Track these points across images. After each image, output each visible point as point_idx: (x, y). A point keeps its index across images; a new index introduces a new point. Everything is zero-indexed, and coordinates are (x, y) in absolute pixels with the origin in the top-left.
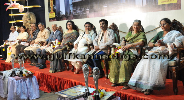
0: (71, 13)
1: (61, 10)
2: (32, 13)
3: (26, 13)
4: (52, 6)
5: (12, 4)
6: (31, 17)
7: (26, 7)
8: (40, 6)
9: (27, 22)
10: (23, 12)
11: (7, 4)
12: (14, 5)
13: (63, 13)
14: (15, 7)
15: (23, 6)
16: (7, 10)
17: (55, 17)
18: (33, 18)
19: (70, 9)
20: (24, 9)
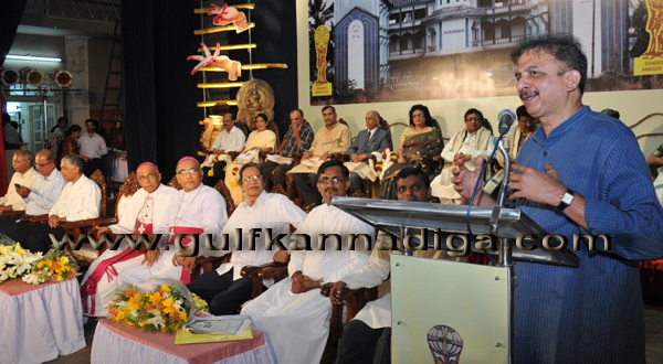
0: (383, 85)
1: (350, 77)
2: (265, 83)
3: (248, 83)
4: (323, 66)
5: (209, 58)
6: (260, 93)
7: (246, 68)
8: (285, 66)
10: (239, 80)
11: (196, 57)
12: (215, 61)
13: (360, 84)
14: (217, 66)
15: (239, 63)
16: (193, 73)
17: (330, 94)
18: (266, 97)
19: (381, 75)
20: (243, 71)
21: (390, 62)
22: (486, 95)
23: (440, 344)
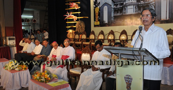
0: (112, 22)
1: (104, 20)
2: (83, 21)
3: (78, 21)
4: (97, 17)
5: (69, 15)
6: (82, 24)
8: (88, 17)
9: (79, 27)
10: (76, 21)
11: (66, 15)
13: (107, 22)
14: (71, 18)
15: (76, 17)
16: (65, 19)
17: (99, 24)
19: (112, 20)
20: (77, 19)
21: (114, 16)
23: (127, 79)
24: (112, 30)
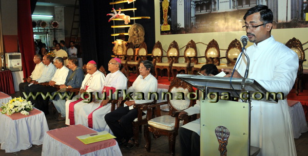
0: (192, 26)
1: (178, 22)
2: (140, 25)
4: (166, 17)
5: (116, 14)
6: (139, 29)
7: (132, 18)
8: (149, 18)
9: (134, 35)
10: (129, 24)
11: (110, 14)
12: (119, 16)
13: (182, 26)
14: (119, 18)
15: (129, 17)
16: (109, 21)
17: (169, 30)
18: (141, 31)
19: (192, 21)
20: (131, 20)
21: (196, 16)
22: (239, 30)
23: (220, 134)
24: (192, 40)
